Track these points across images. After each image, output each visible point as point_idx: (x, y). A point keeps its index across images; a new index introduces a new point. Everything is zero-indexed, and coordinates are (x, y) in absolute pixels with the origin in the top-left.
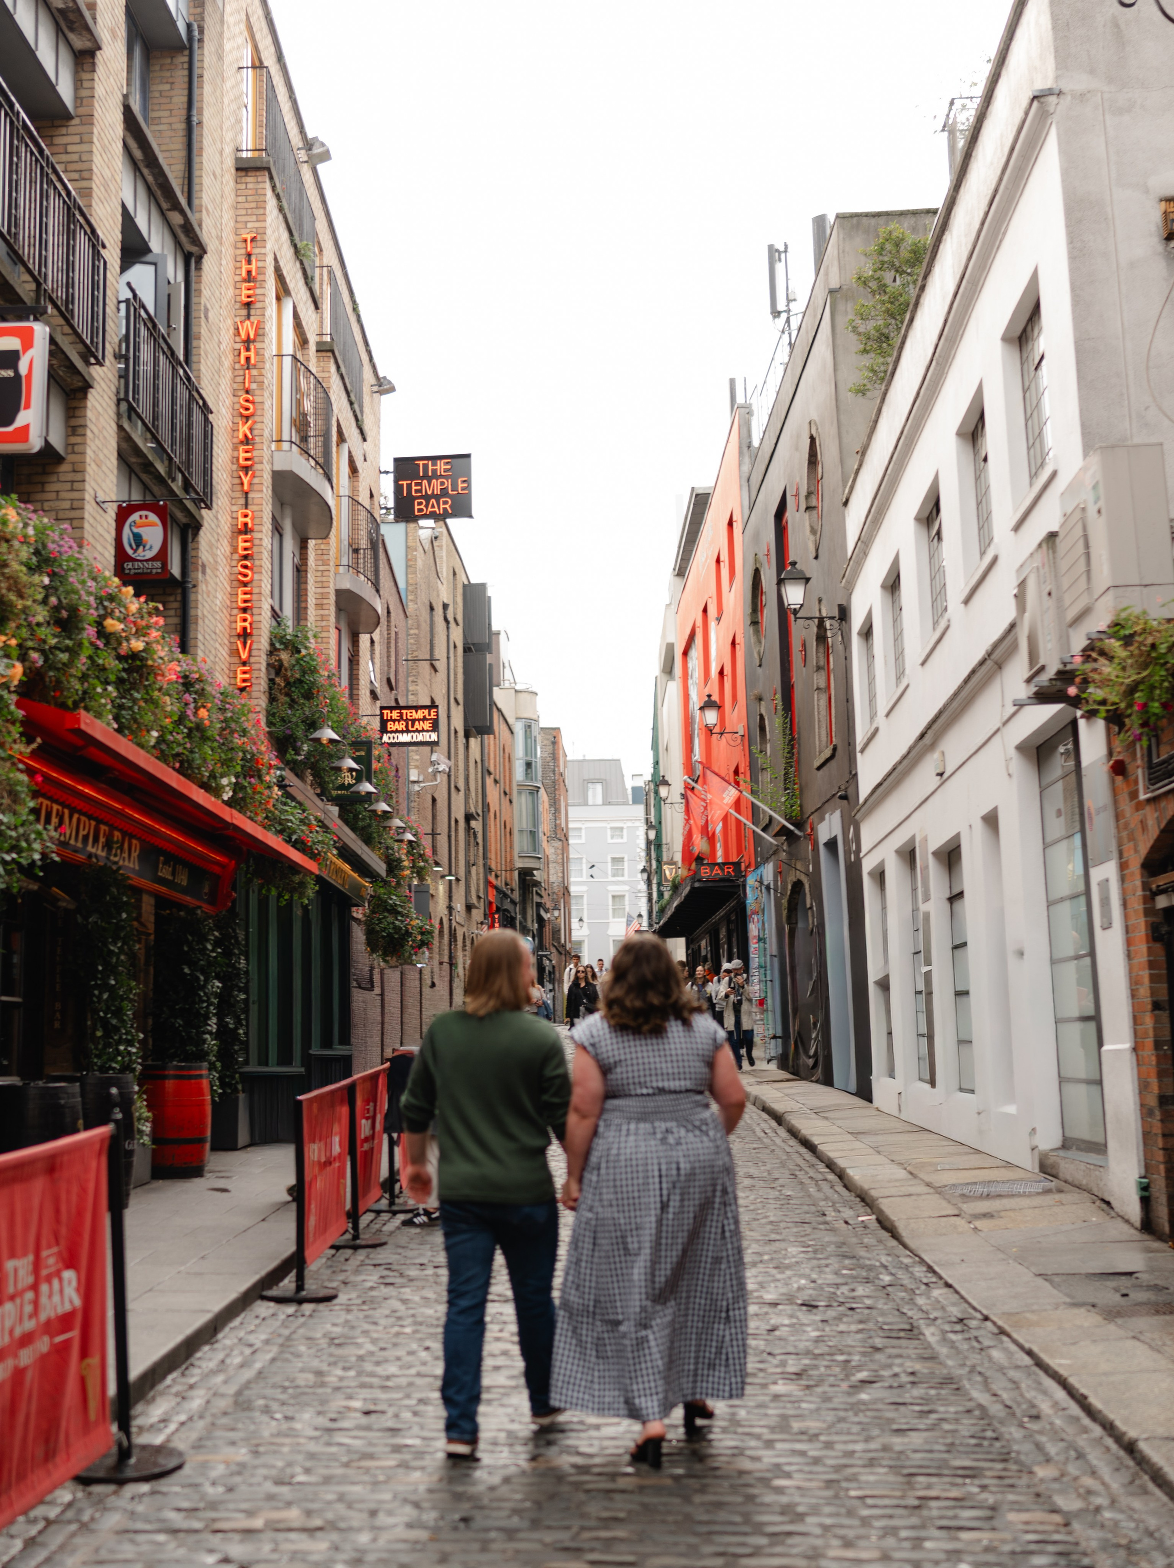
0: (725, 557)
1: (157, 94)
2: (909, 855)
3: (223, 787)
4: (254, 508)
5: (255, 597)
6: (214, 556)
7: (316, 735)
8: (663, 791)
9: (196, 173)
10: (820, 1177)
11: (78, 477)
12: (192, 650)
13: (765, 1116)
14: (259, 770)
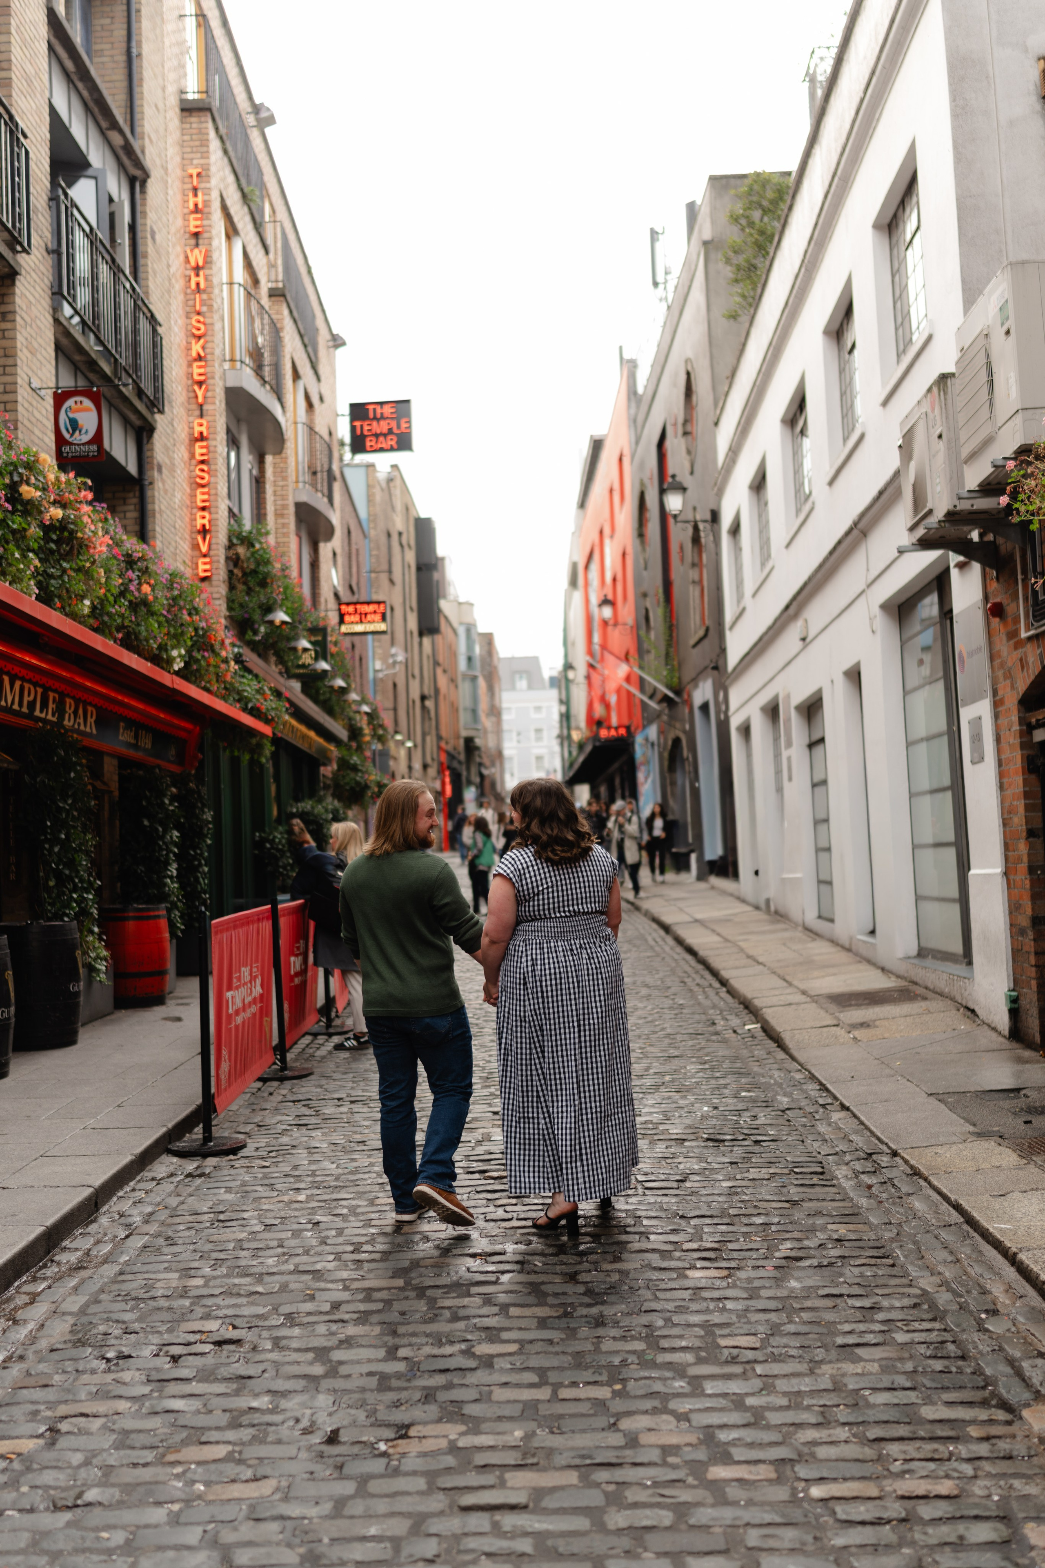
0: (616, 486)
1: (99, 28)
2: (772, 711)
3: (174, 658)
4: (209, 418)
5: (212, 498)
6: (171, 459)
7: (270, 617)
8: (571, 675)
9: (137, 102)
10: (706, 983)
11: (10, 361)
12: (151, 542)
13: (655, 926)
14: (212, 646)
